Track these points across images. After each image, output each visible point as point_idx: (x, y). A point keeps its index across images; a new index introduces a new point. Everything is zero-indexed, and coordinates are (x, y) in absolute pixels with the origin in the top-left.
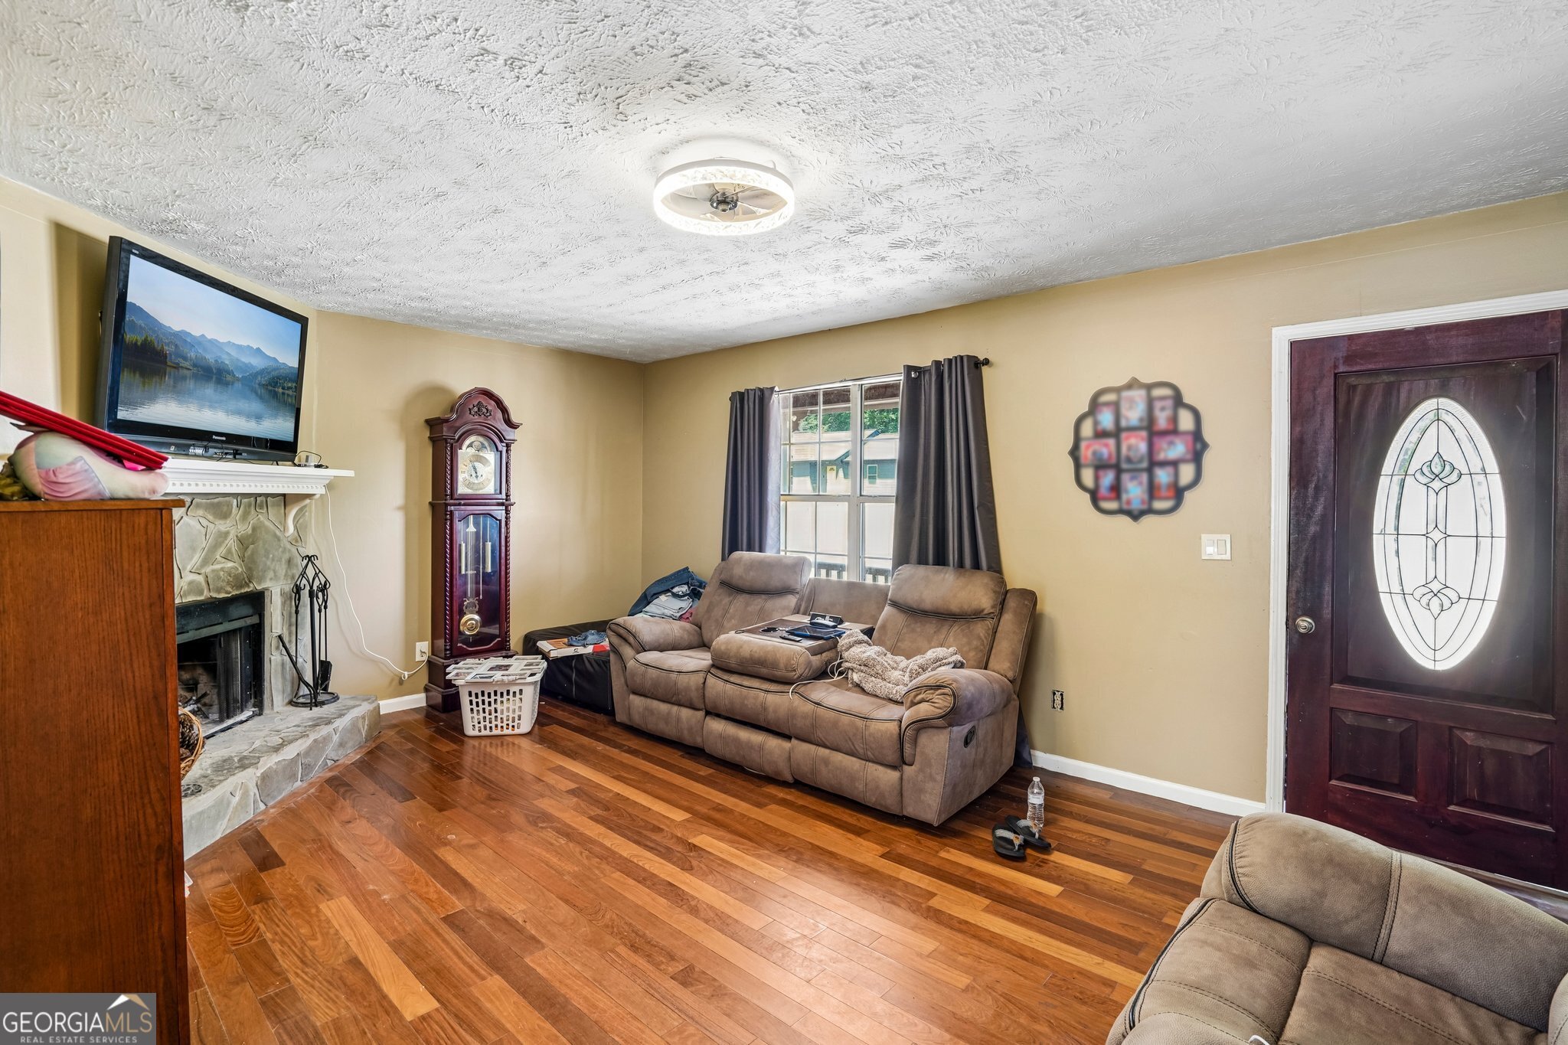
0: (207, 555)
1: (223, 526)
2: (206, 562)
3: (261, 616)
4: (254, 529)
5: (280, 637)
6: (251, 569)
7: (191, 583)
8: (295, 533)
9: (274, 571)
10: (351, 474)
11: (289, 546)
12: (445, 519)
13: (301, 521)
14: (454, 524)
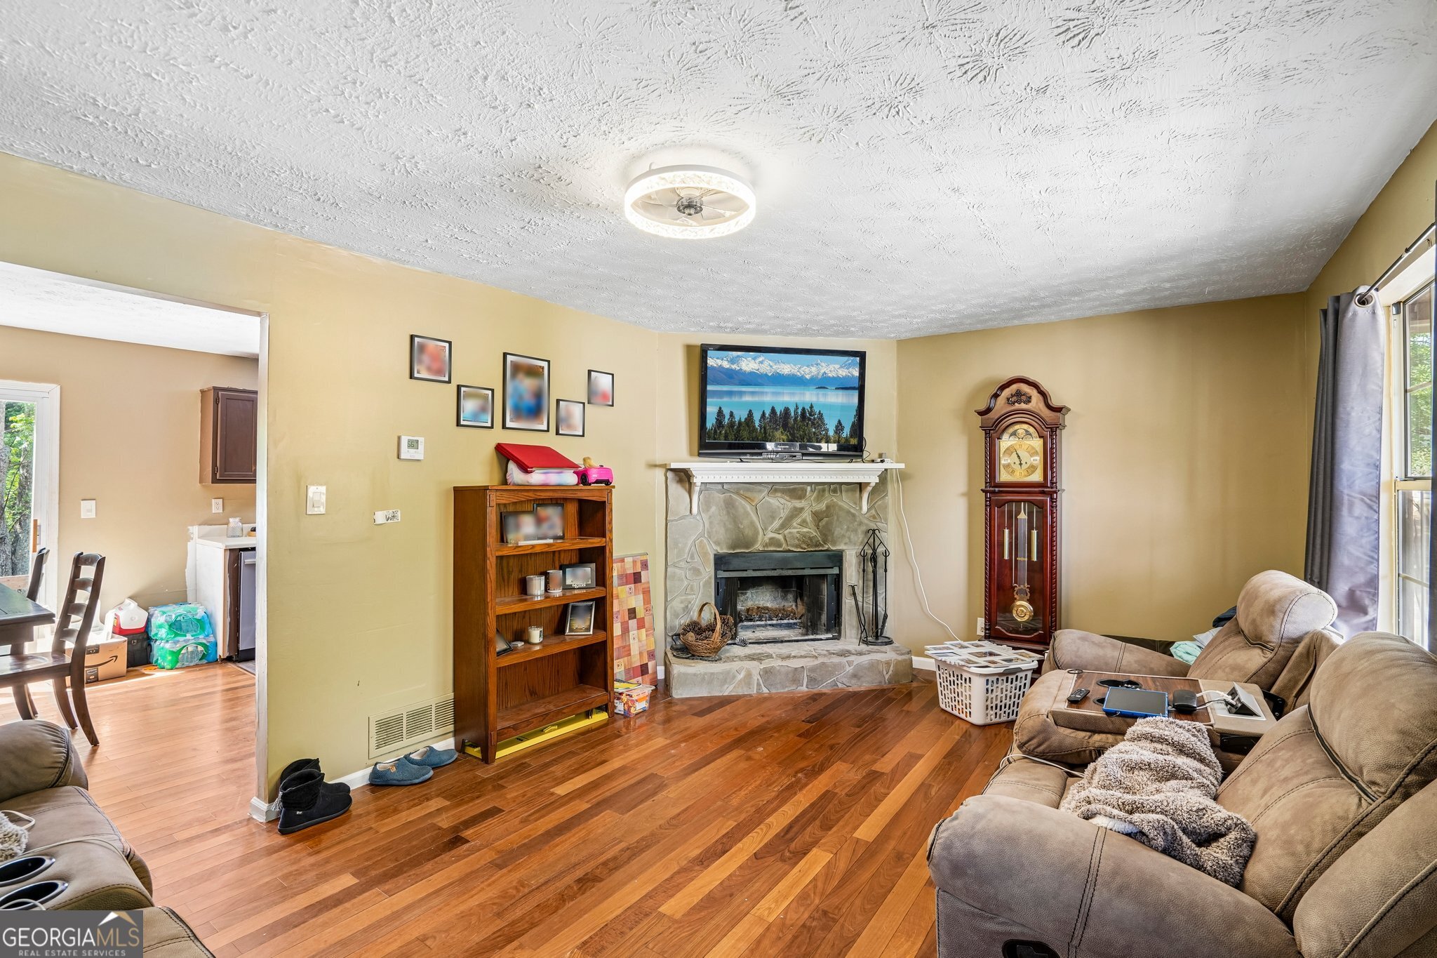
0: (783, 522)
1: (798, 504)
2: (783, 526)
3: (841, 569)
4: (828, 507)
5: (853, 587)
6: (826, 534)
7: (771, 539)
8: (873, 512)
9: (849, 538)
10: (902, 466)
11: (866, 521)
12: (986, 506)
13: (880, 502)
14: (992, 510)
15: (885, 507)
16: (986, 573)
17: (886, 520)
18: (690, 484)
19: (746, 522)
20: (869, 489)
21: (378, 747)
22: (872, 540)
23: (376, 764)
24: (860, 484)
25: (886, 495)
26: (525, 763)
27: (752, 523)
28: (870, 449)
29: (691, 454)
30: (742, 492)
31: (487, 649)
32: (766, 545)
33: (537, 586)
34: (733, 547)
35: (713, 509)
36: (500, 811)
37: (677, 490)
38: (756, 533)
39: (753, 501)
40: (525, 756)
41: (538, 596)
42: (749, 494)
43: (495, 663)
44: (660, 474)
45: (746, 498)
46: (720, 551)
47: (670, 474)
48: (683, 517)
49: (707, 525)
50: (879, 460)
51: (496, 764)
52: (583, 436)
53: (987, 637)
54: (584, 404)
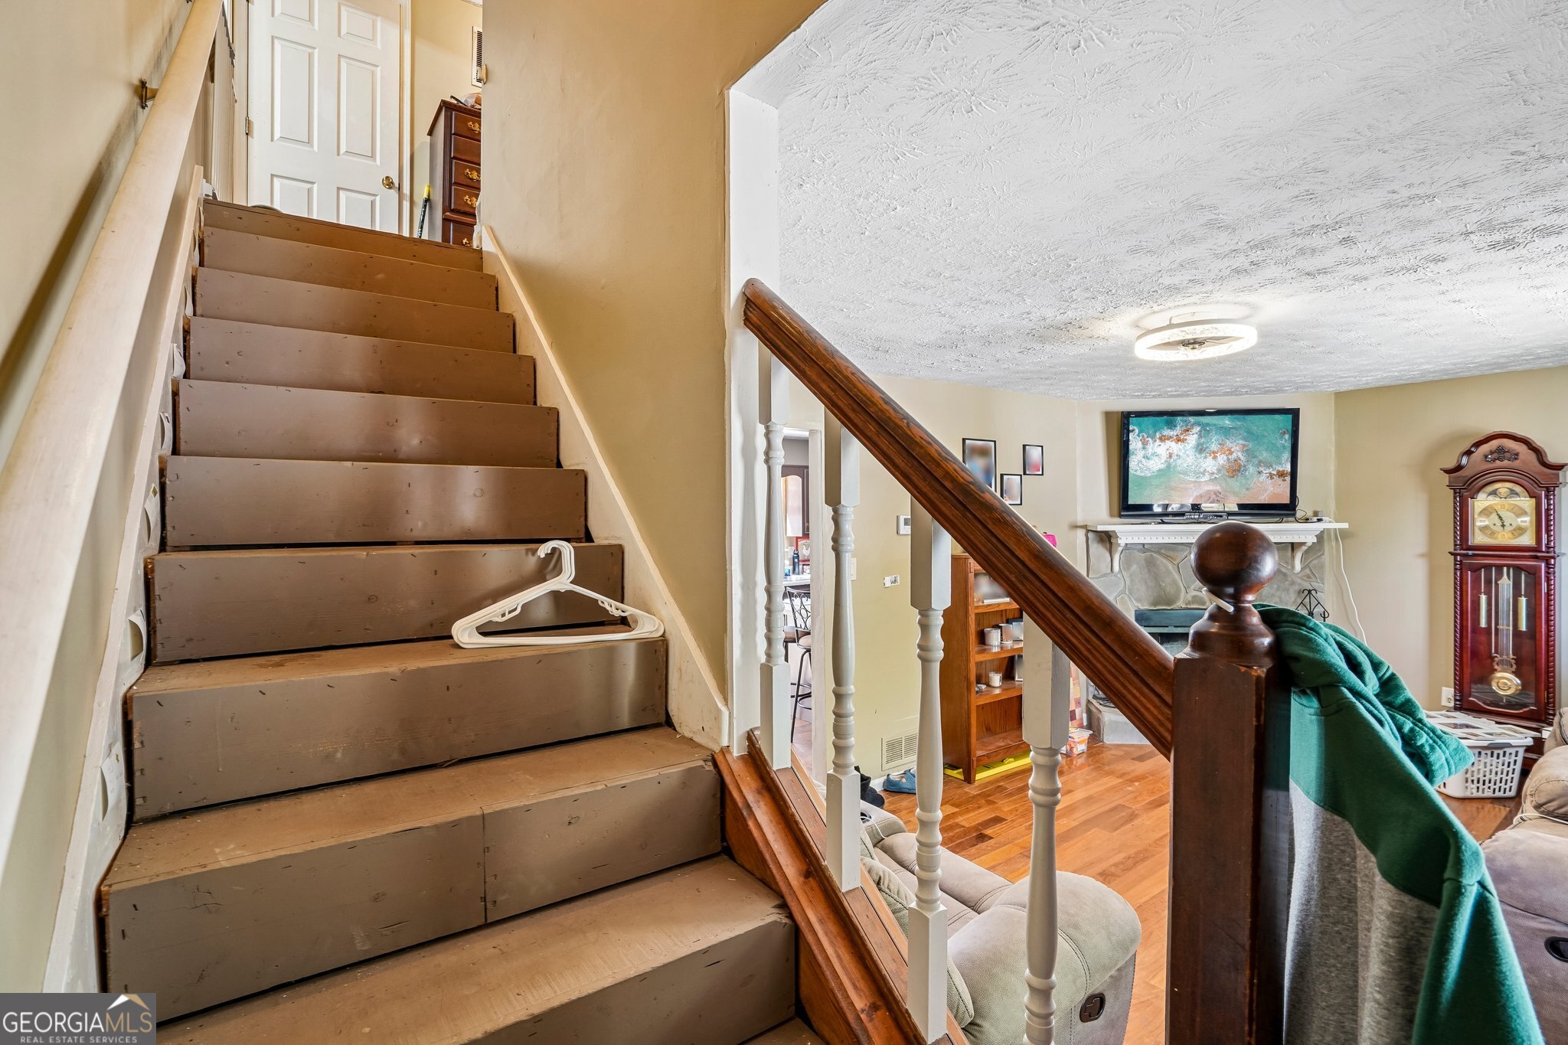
8: (1307, 571)
9: (1280, 598)
10: (1345, 525)
11: (1299, 581)
12: (1456, 569)
13: (1315, 562)
14: (1464, 574)
15: (1322, 567)
16: (1455, 641)
17: (1322, 580)
18: (1111, 543)
19: (1168, 580)
20: (1304, 548)
21: (887, 762)
22: (1307, 600)
23: (888, 775)
24: (1292, 544)
25: (1323, 554)
26: (1001, 786)
27: (1174, 582)
28: (1303, 508)
29: (1112, 515)
30: (1163, 551)
31: (969, 689)
32: (1189, 603)
33: (994, 637)
34: (1155, 605)
35: (1134, 567)
36: (1004, 820)
37: (1097, 549)
38: (1178, 591)
39: (1175, 560)
40: (997, 780)
41: (995, 646)
42: (1170, 553)
43: (976, 701)
44: (1081, 533)
45: (1167, 557)
46: (1142, 608)
47: (1090, 535)
48: (1104, 575)
49: (1128, 582)
50: (1315, 519)
51: (976, 784)
52: (1021, 504)
53: (1456, 709)
54: (1021, 475)
